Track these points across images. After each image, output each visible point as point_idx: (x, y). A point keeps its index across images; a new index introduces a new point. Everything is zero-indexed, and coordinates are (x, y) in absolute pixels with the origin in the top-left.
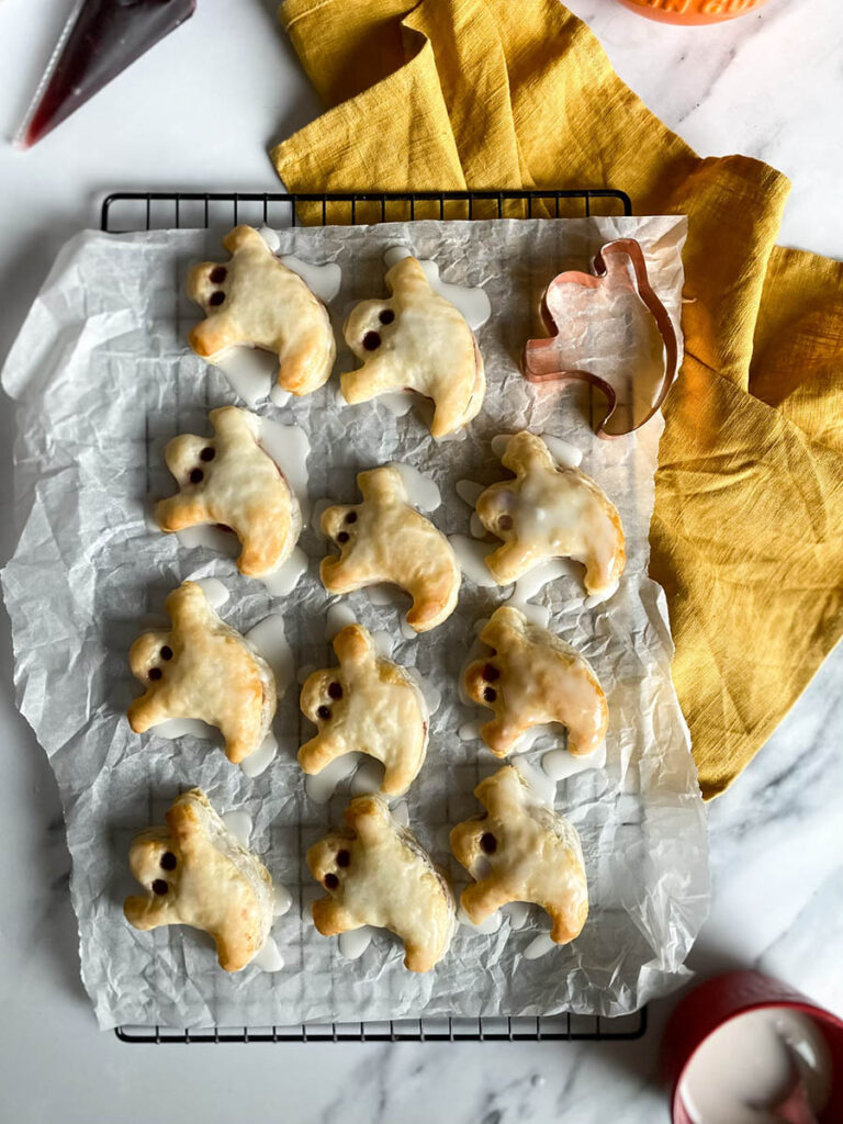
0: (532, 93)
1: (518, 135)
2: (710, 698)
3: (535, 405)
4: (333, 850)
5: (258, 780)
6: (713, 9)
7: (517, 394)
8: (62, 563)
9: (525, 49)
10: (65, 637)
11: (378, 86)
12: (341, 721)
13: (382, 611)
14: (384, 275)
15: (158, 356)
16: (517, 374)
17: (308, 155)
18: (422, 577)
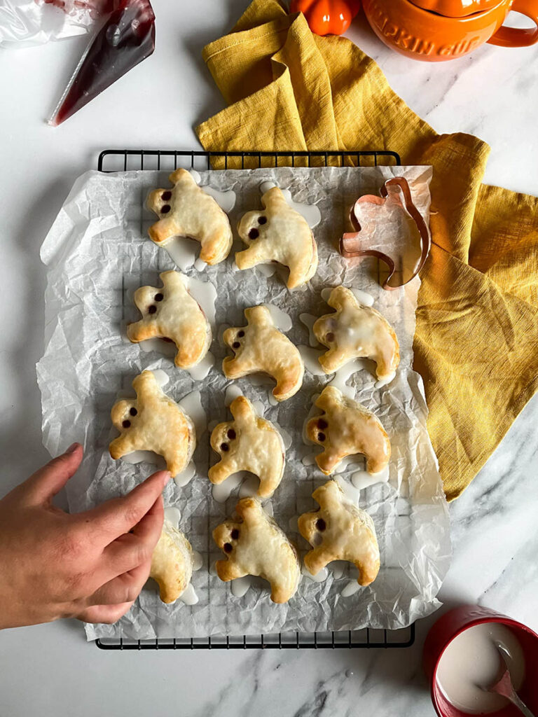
0: (343, 98)
1: (336, 121)
2: (449, 442)
3: (347, 271)
4: (229, 529)
5: (184, 489)
6: (446, 53)
7: (336, 265)
8: (72, 359)
9: (340, 74)
10: (72, 403)
11: (259, 93)
12: (235, 452)
13: (258, 389)
14: (260, 198)
15: (131, 242)
16: (336, 254)
17: (217, 131)
18: (282, 368)
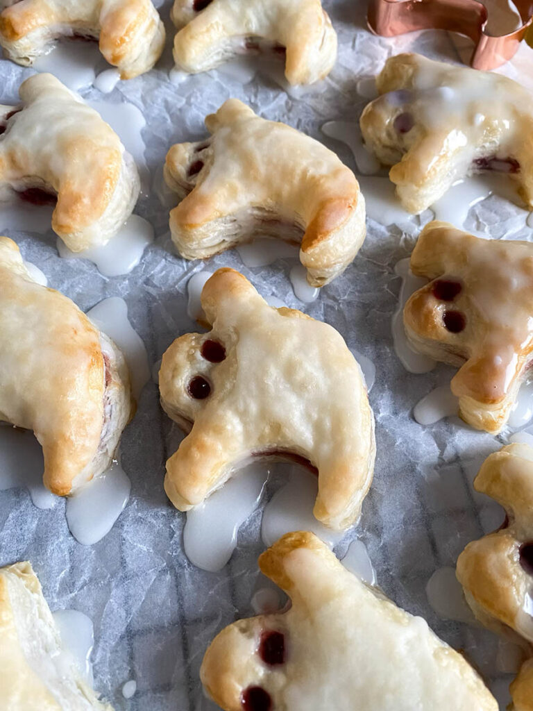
4: (251, 636)
7: (371, 48)
16: (365, 35)
18: (313, 177)
